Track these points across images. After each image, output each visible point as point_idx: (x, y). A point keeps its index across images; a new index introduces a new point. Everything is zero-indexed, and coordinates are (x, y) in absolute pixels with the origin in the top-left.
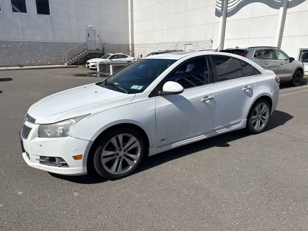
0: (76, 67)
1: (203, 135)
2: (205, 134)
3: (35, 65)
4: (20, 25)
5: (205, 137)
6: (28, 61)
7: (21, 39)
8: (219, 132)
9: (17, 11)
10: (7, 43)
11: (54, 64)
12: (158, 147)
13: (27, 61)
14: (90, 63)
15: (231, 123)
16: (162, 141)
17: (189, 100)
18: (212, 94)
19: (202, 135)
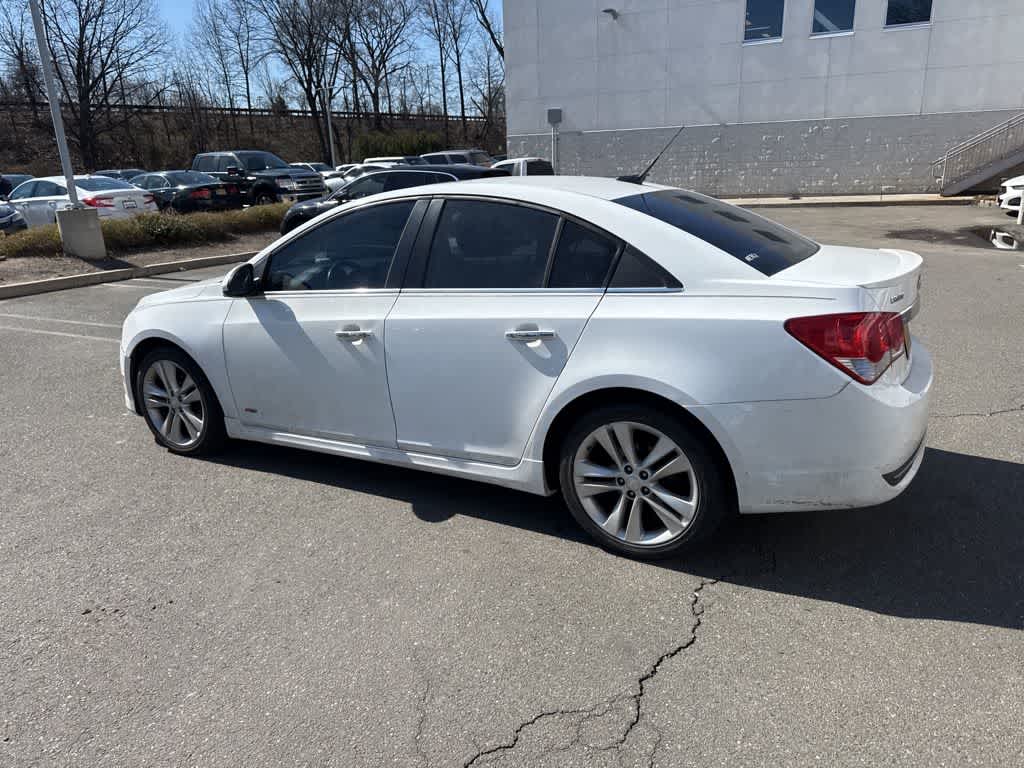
0: (969, 203)
1: (364, 447)
2: (369, 444)
3: (838, 192)
4: (823, 72)
5: (367, 454)
6: (820, 183)
7: (817, 112)
8: (419, 461)
9: (827, 30)
10: (777, 128)
11: (901, 189)
12: (245, 424)
13: (817, 181)
14: (1009, 189)
15: (469, 449)
16: (248, 413)
17: (301, 325)
18: (370, 323)
19: (361, 444)
